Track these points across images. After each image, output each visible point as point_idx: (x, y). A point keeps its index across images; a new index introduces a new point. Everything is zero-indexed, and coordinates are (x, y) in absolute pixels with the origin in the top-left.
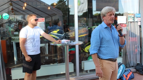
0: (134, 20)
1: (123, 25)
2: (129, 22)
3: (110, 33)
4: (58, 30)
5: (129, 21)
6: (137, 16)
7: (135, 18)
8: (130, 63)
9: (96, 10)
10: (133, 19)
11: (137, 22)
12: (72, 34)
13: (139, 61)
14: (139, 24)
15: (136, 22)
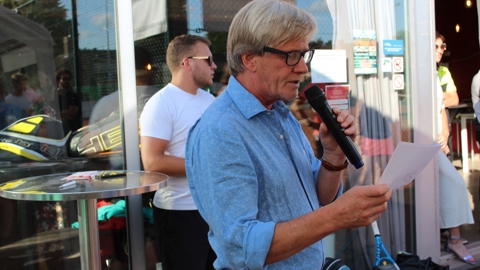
0: (377, 66)
1: (335, 92)
2: (357, 76)
3: (279, 139)
4: (37, 119)
5: (357, 71)
6: (390, 50)
7: (382, 59)
8: (369, 254)
9: (201, 27)
10: (373, 61)
11: (388, 75)
12: (105, 137)
13: (404, 246)
14: (398, 82)
15: (385, 74)
